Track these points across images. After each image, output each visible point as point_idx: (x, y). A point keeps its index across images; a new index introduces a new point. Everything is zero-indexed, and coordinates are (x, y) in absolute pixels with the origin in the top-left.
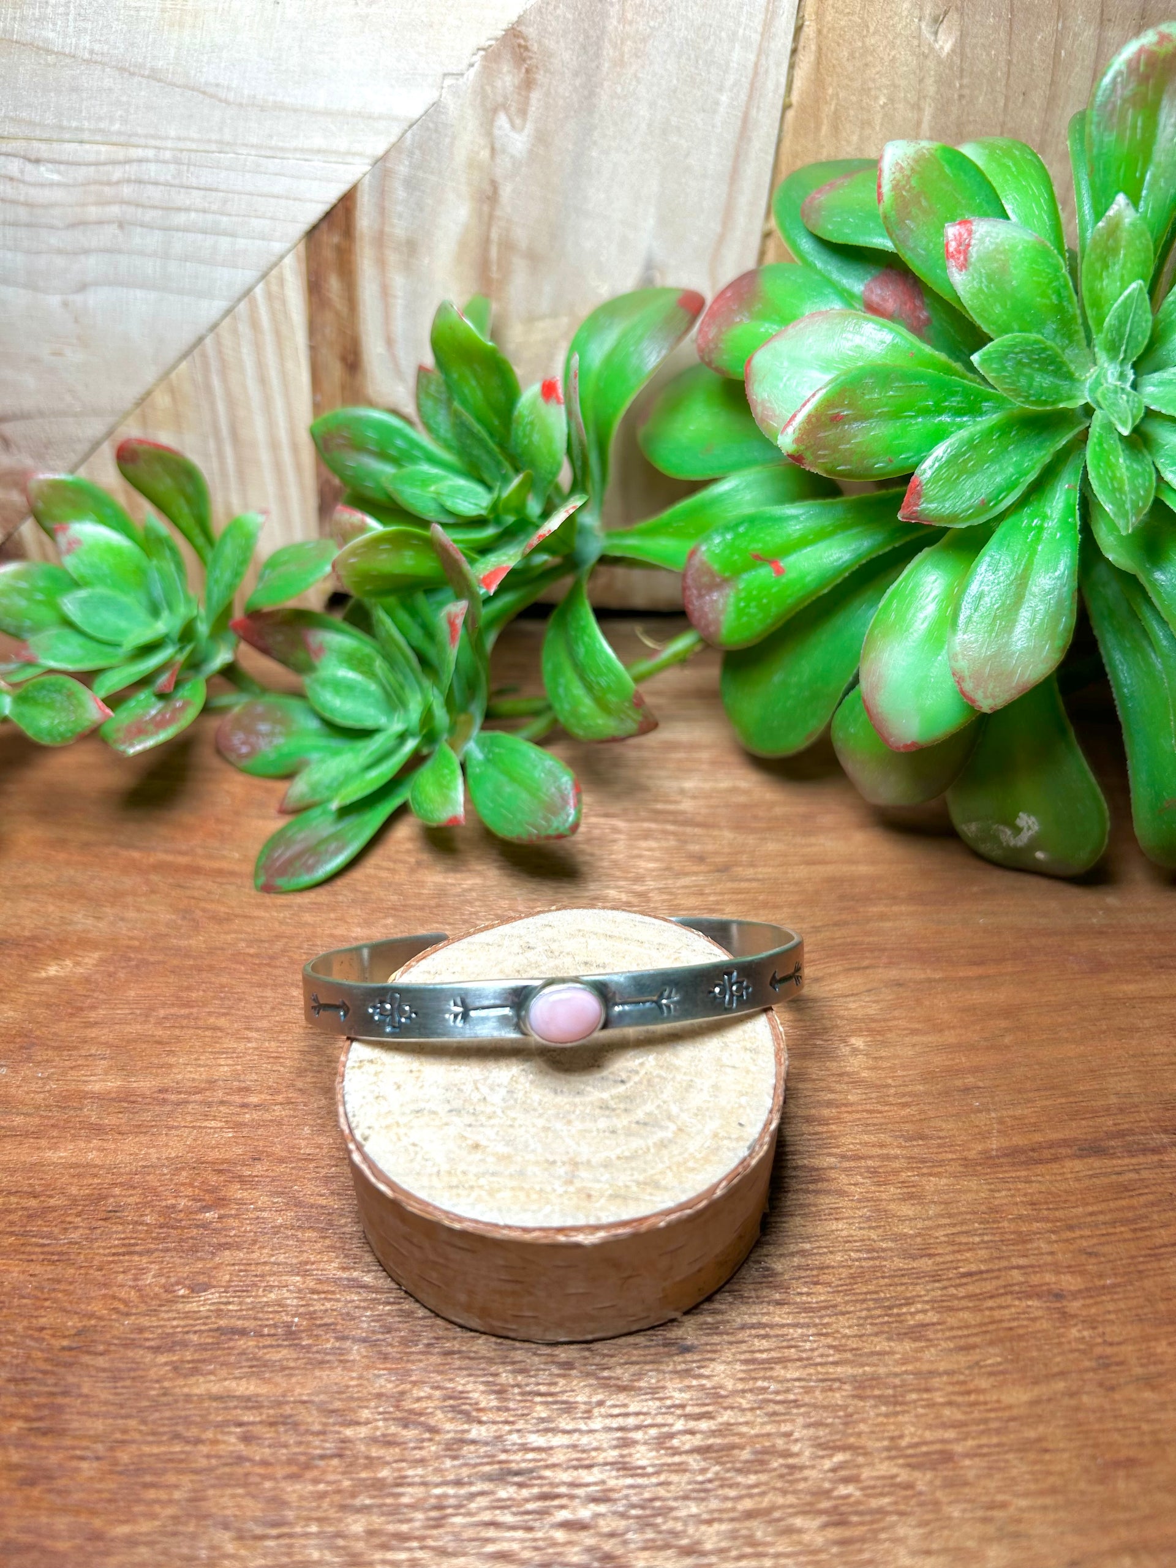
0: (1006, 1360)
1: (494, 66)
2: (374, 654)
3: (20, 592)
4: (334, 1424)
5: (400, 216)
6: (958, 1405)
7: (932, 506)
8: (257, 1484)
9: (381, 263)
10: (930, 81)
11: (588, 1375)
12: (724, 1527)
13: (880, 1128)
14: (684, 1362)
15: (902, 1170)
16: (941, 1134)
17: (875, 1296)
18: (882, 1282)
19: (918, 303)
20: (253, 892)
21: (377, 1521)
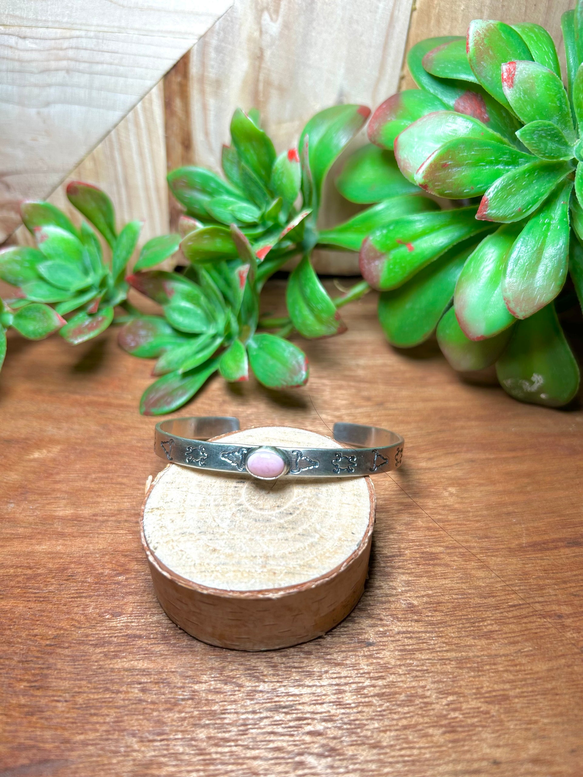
0: (535, 649)
2: (200, 294)
3: (17, 262)
4: (189, 683)
5: (213, 67)
6: (511, 672)
7: (494, 211)
8: (150, 714)
9: (203, 92)
11: (319, 658)
12: (393, 734)
13: (466, 533)
14: (369, 651)
15: (477, 554)
16: (497, 536)
17: (466, 617)
18: (469, 610)
19: (483, 110)
20: (139, 415)
21: (212, 732)
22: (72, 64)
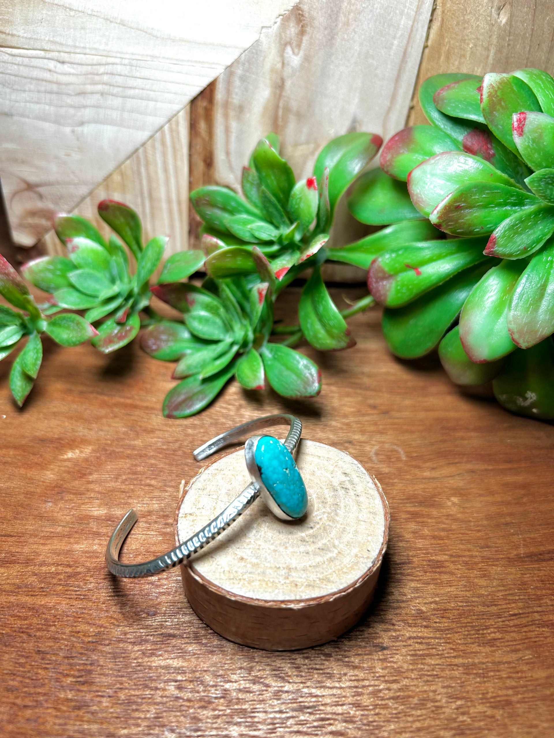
0: (534, 657)
1: (286, 23)
2: (219, 305)
3: (49, 270)
4: (221, 682)
5: (237, 94)
6: (513, 678)
7: (500, 249)
8: (186, 711)
9: (226, 116)
10: (495, 37)
11: (338, 660)
12: (408, 735)
13: (468, 542)
14: (384, 655)
15: (479, 563)
16: (497, 545)
17: (471, 624)
18: (474, 617)
19: (489, 146)
20: (163, 418)
22: (106, 88)
